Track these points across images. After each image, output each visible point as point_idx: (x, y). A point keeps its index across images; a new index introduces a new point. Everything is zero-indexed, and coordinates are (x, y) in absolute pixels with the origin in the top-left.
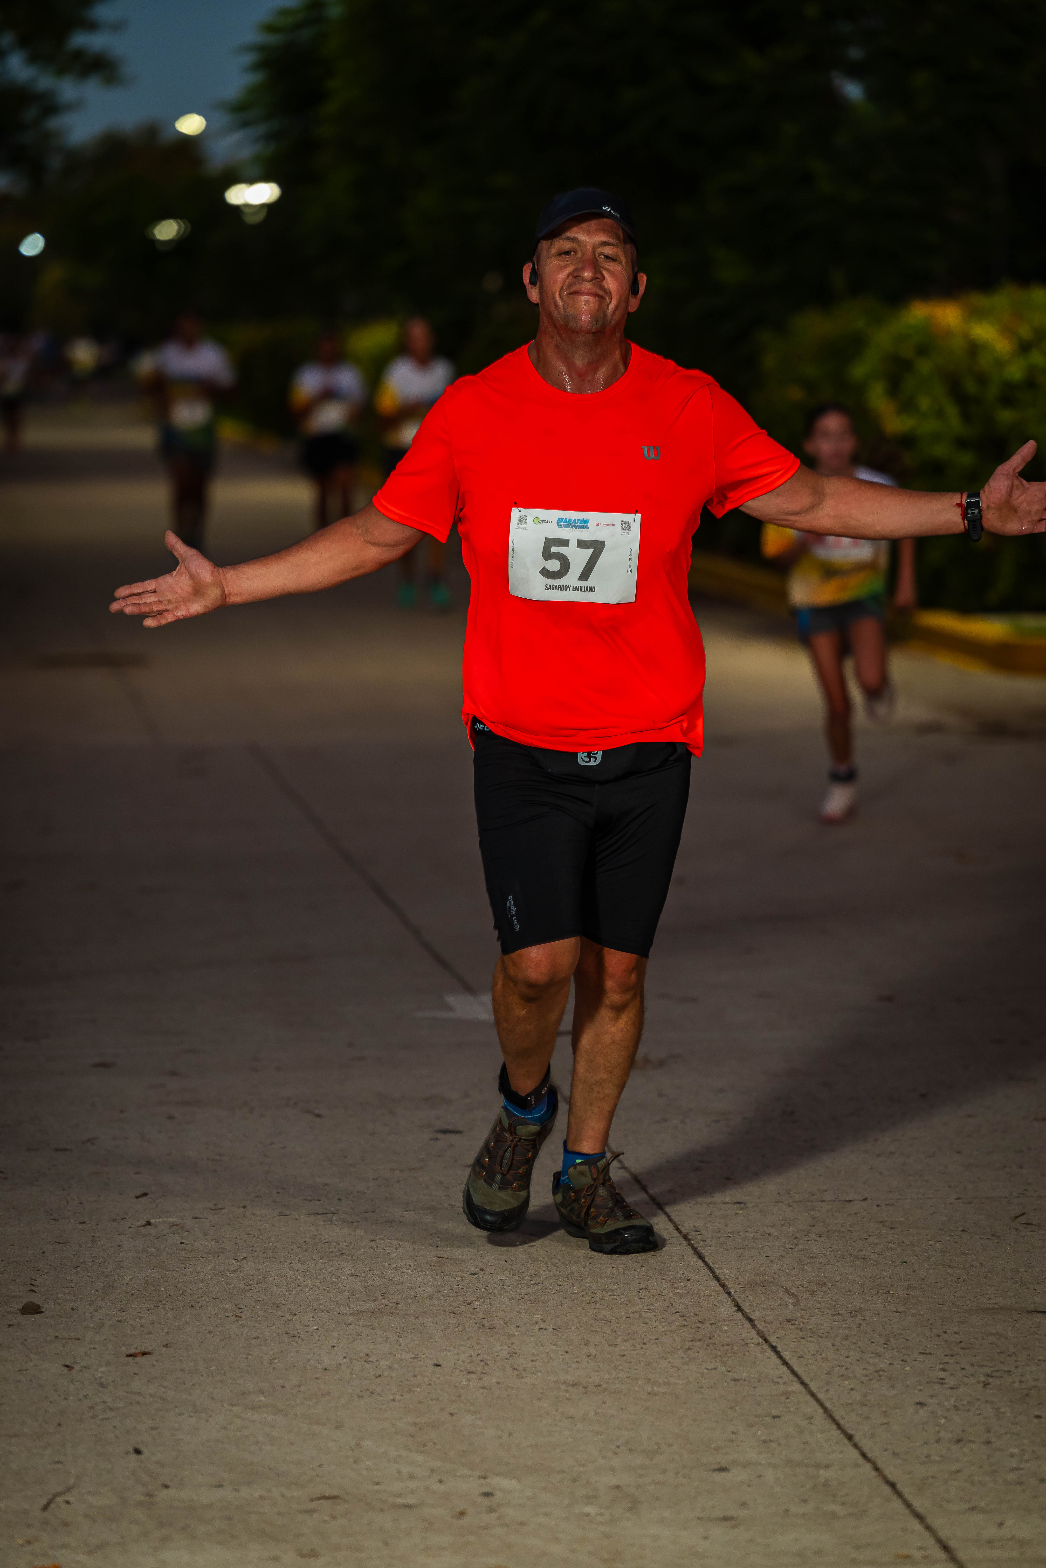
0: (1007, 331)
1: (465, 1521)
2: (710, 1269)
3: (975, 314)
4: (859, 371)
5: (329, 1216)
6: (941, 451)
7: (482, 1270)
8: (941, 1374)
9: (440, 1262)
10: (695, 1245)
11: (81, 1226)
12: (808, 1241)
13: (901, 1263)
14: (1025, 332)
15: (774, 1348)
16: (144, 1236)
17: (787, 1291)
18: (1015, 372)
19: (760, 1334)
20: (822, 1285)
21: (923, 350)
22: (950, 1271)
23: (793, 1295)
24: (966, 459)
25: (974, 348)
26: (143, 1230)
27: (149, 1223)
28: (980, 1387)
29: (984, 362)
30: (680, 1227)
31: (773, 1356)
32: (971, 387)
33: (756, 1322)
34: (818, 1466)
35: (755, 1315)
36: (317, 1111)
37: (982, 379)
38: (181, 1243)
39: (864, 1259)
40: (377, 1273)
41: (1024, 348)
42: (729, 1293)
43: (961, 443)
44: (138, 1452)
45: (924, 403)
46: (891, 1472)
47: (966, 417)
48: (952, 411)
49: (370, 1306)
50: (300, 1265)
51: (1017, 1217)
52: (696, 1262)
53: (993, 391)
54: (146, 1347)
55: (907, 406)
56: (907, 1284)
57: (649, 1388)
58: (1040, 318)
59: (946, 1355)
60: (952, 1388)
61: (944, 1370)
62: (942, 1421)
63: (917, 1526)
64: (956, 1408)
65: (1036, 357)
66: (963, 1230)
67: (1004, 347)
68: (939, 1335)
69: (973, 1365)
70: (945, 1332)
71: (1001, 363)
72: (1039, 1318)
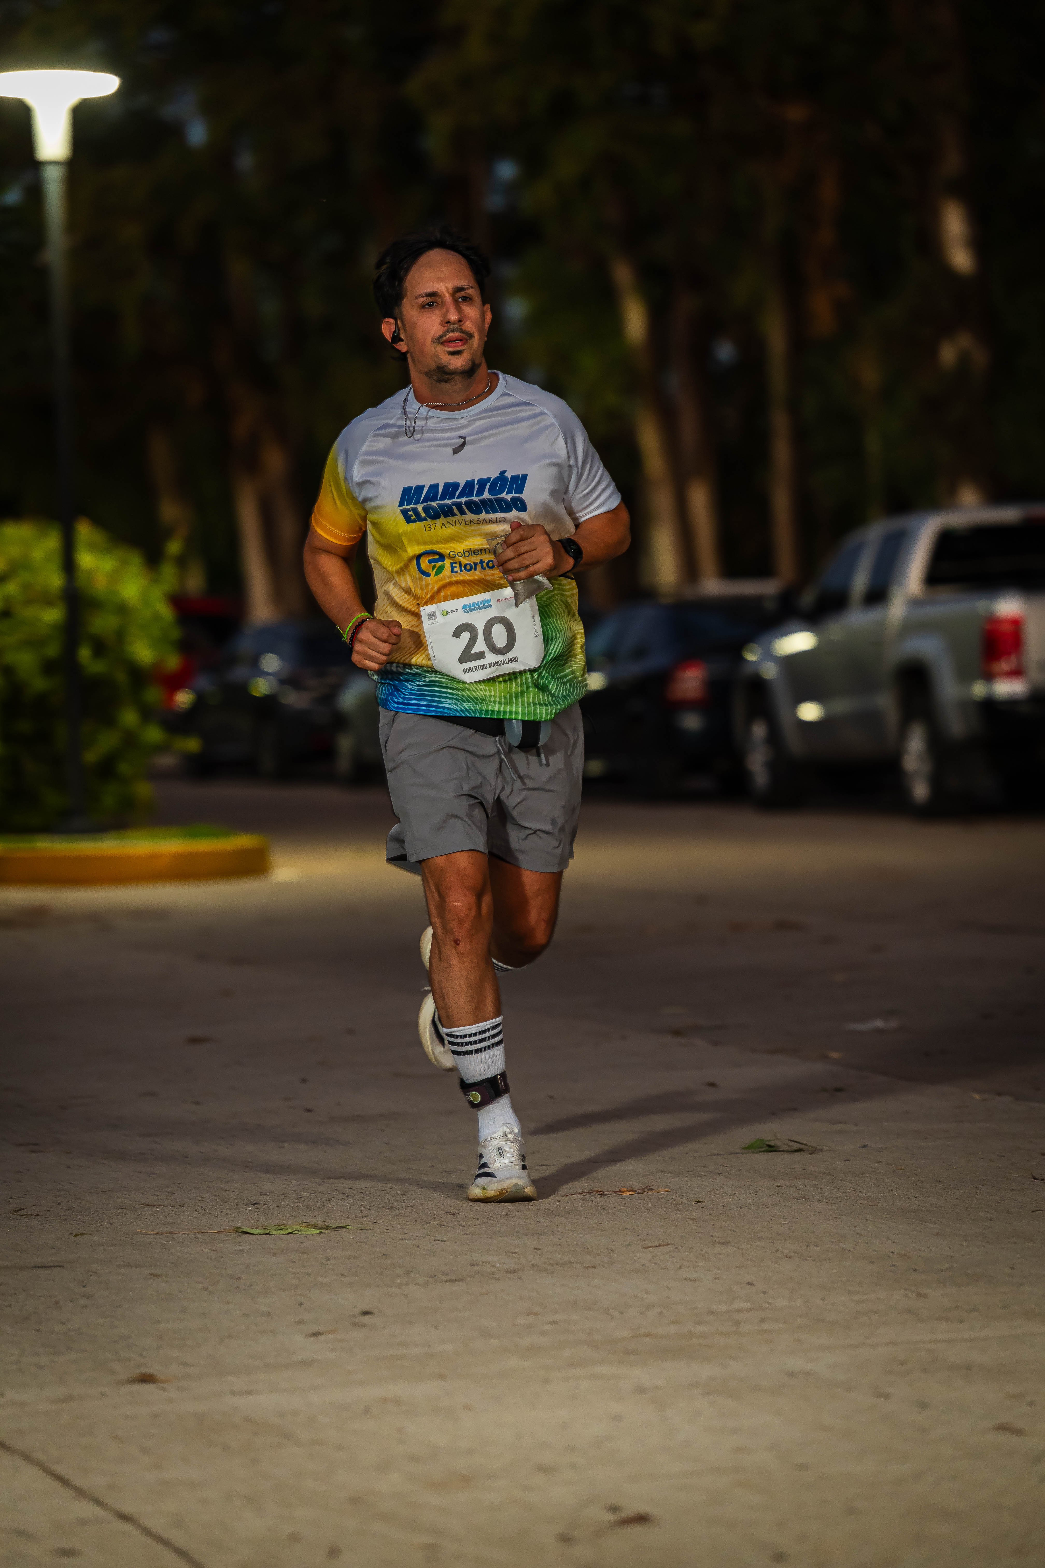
51: (16, 1211)
58: (14, 551)
65: (11, 587)
72: (39, 1271)
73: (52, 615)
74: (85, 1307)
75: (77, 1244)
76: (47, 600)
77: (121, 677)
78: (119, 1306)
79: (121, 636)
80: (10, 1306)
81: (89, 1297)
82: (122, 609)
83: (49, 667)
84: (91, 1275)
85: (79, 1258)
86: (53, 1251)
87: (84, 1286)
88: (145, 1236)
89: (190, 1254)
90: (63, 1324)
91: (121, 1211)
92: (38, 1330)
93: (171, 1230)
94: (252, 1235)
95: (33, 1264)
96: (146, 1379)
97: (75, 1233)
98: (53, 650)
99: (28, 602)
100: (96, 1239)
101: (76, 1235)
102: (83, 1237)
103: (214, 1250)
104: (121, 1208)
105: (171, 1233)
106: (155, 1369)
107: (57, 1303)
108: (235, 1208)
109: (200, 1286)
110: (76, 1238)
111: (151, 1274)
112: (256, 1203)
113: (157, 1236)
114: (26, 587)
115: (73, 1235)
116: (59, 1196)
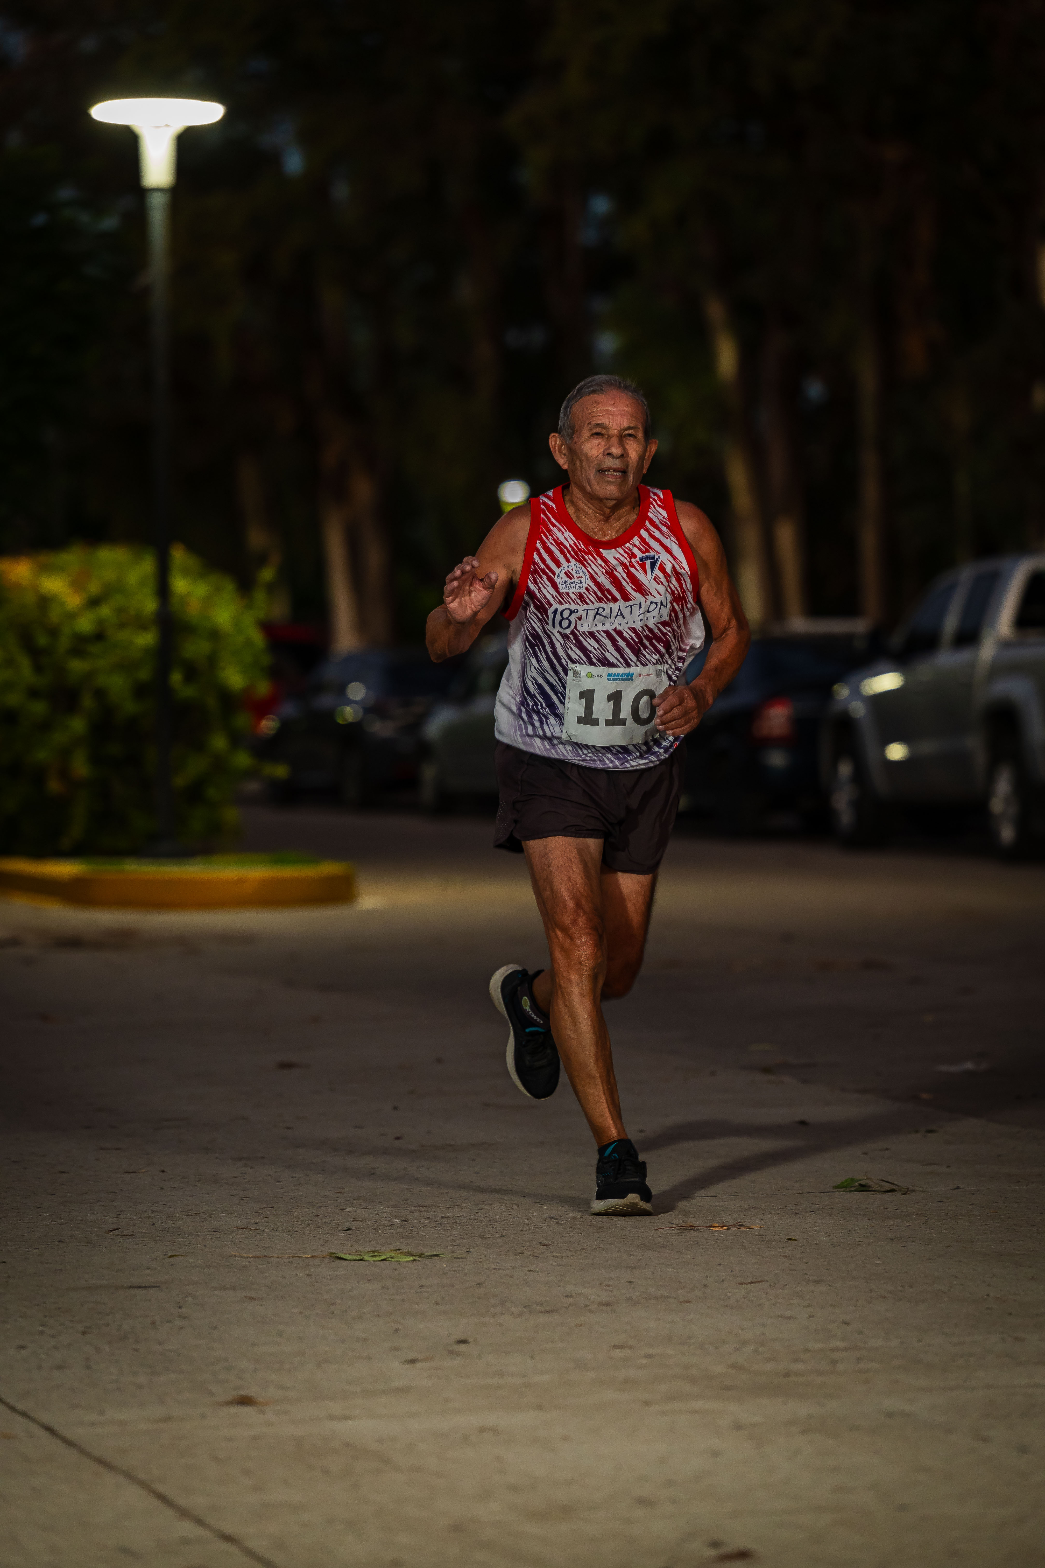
0: (77, 584)
3: (46, 569)
6: (13, 699)
8: (41, 1328)
14: (94, 588)
18: (85, 624)
22: (46, 1266)
24: (39, 708)
25: (45, 601)
28: (79, 1335)
29: (54, 615)
32: (42, 640)
37: (54, 632)
41: (93, 602)
43: (34, 693)
47: (38, 668)
48: (24, 664)
51: (111, 1231)
53: (64, 643)
56: (6, 1275)
58: (109, 575)
59: (46, 1317)
60: (53, 1336)
61: (43, 1325)
62: (43, 1356)
63: (21, 1419)
64: (56, 1348)
65: (105, 611)
66: (59, 1241)
67: (73, 600)
68: (38, 1305)
69: (72, 1321)
70: (45, 1303)
71: (72, 616)
72: (135, 1291)
73: (146, 639)
74: (181, 1328)
75: (172, 1265)
76: (141, 625)
77: (212, 702)
78: (215, 1328)
79: (212, 660)
80: (107, 1325)
81: (185, 1318)
82: (215, 635)
83: (140, 691)
84: (187, 1297)
85: (175, 1279)
86: (148, 1272)
87: (180, 1307)
88: (239, 1259)
89: (284, 1278)
90: (161, 1344)
91: (215, 1233)
92: (136, 1350)
93: (265, 1254)
94: (345, 1261)
95: (129, 1284)
96: (245, 1401)
97: (170, 1254)
98: (144, 674)
99: (122, 626)
100: (191, 1261)
101: (171, 1257)
102: (177, 1258)
103: (308, 1275)
104: (215, 1230)
105: (266, 1256)
106: (252, 1391)
107: (153, 1323)
108: (328, 1234)
109: (295, 1310)
110: (171, 1259)
111: (246, 1297)
112: (348, 1230)
113: (251, 1259)
114: (120, 611)
115: (167, 1256)
116: (153, 1217)
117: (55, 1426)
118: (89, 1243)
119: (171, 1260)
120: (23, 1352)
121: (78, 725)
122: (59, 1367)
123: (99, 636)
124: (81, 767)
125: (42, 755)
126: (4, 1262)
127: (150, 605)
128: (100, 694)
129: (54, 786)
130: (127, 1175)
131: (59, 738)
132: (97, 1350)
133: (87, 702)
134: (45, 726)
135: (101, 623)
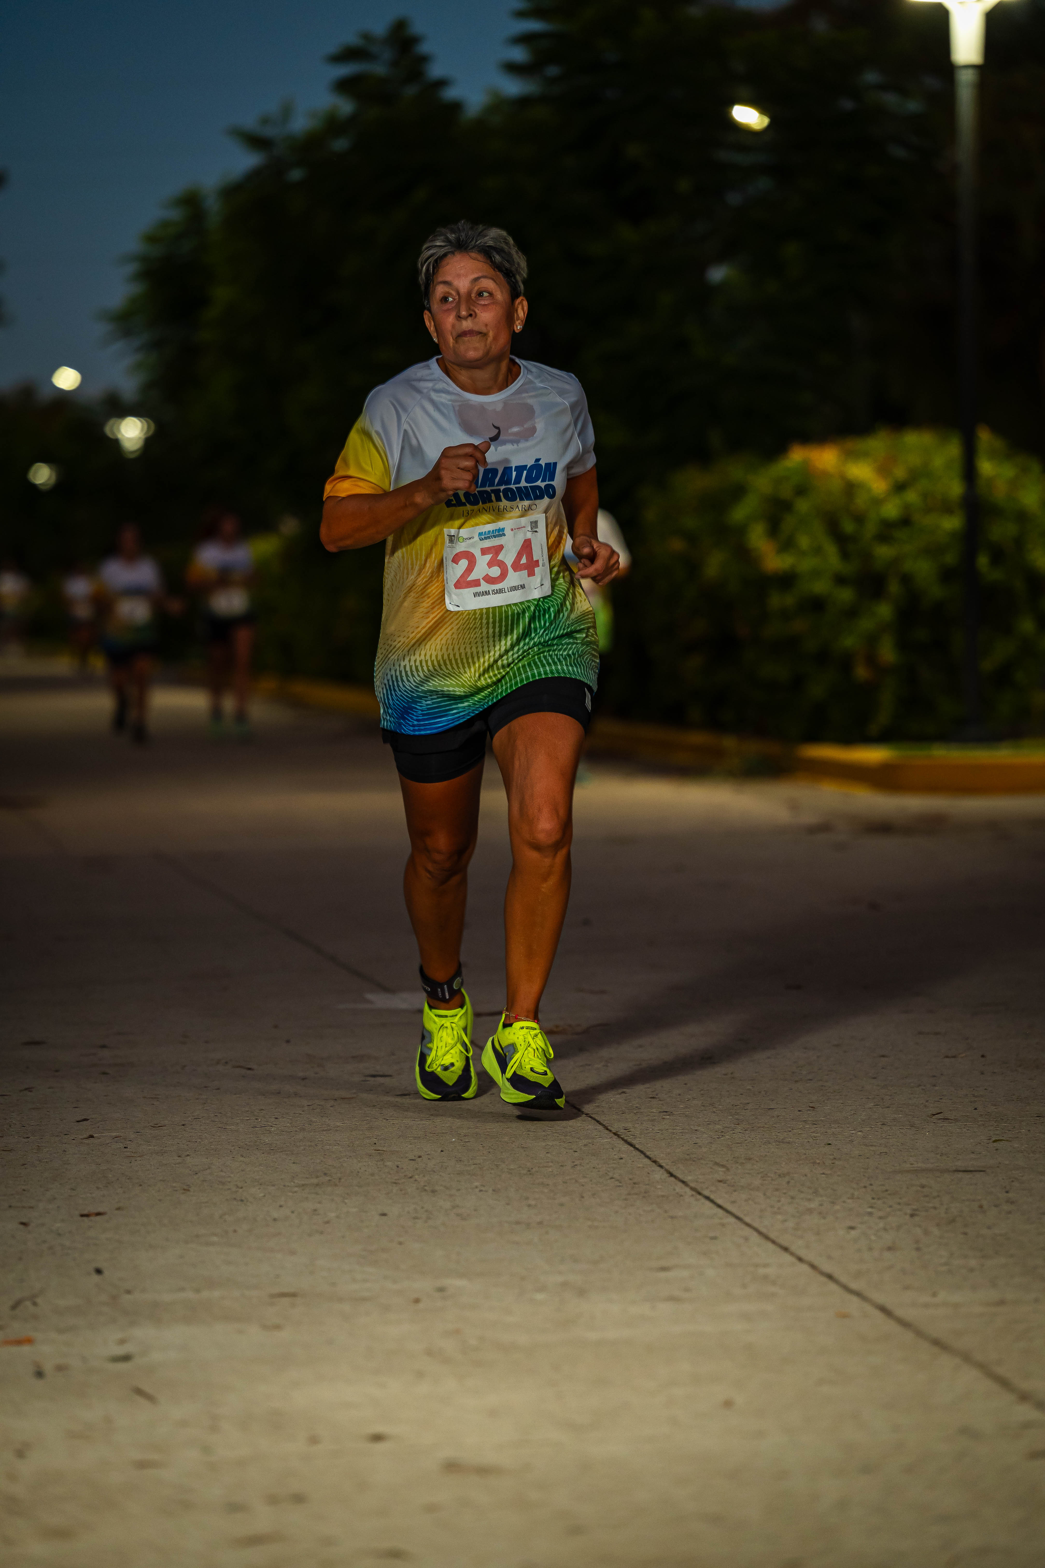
0: (883, 470)
1: (421, 1305)
2: (642, 1152)
3: (851, 455)
4: (739, 513)
5: (267, 1128)
6: (820, 587)
7: (420, 1157)
8: (870, 1210)
9: (379, 1153)
10: (625, 1138)
11: (26, 1140)
12: (734, 1133)
13: (825, 1145)
14: (900, 473)
15: (707, 1198)
16: (88, 1144)
17: (717, 1164)
18: (891, 510)
19: (693, 1189)
20: (750, 1159)
21: (802, 490)
22: (872, 1148)
23: (723, 1166)
24: (846, 595)
25: (851, 488)
26: (86, 1141)
27: (92, 1136)
28: (908, 1217)
29: (861, 502)
30: (609, 1128)
31: (707, 1203)
32: (848, 527)
33: (689, 1183)
34: (757, 1266)
35: (688, 1178)
36: (249, 1067)
37: (859, 519)
38: (125, 1148)
39: (789, 1143)
40: (318, 1161)
41: (900, 488)
42: (661, 1166)
43: (840, 580)
44: (99, 1271)
45: (804, 542)
46: (827, 1267)
47: (845, 555)
48: (831, 551)
49: (315, 1181)
50: (242, 1159)
51: (934, 1115)
52: (626, 1147)
53: (871, 529)
54: (101, 1210)
55: (787, 545)
56: (832, 1157)
57: (589, 1223)
58: (914, 460)
59: (873, 1199)
60: (881, 1218)
61: (872, 1207)
62: (873, 1238)
63: (855, 1299)
64: (885, 1229)
65: (912, 496)
66: (883, 1124)
67: (879, 486)
68: (865, 1187)
69: (899, 1204)
70: (871, 1185)
71: (877, 502)
72: (960, 1175)
73: (952, 523)
74: (1010, 1212)
75: (998, 1150)
76: (947, 508)
77: (1020, 584)
78: (1043, 1213)
79: (1019, 543)
80: (935, 1208)
81: (1012, 1203)
82: (1022, 517)
83: (947, 575)
84: (1013, 1181)
85: (1000, 1163)
86: (973, 1156)
87: (1007, 1192)
90: (989, 1228)
91: (1038, 1118)
92: (965, 1234)
95: (954, 1168)
97: (994, 1139)
98: (950, 558)
99: (928, 510)
100: (1016, 1145)
101: (994, 1141)
102: (1002, 1143)
104: (1038, 1115)
107: (981, 1207)
114: (925, 496)
115: (991, 1141)
116: (975, 1102)
117: (889, 1306)
118: (913, 1126)
119: (995, 1144)
120: (853, 1232)
121: (884, 611)
122: (889, 1249)
123: (905, 521)
124: (888, 653)
125: (849, 642)
126: (830, 1144)
127: (956, 488)
128: (906, 580)
129: (861, 672)
130: (947, 1060)
131: (866, 624)
132: (926, 1232)
133: (894, 587)
134: (852, 613)
135: (907, 507)
